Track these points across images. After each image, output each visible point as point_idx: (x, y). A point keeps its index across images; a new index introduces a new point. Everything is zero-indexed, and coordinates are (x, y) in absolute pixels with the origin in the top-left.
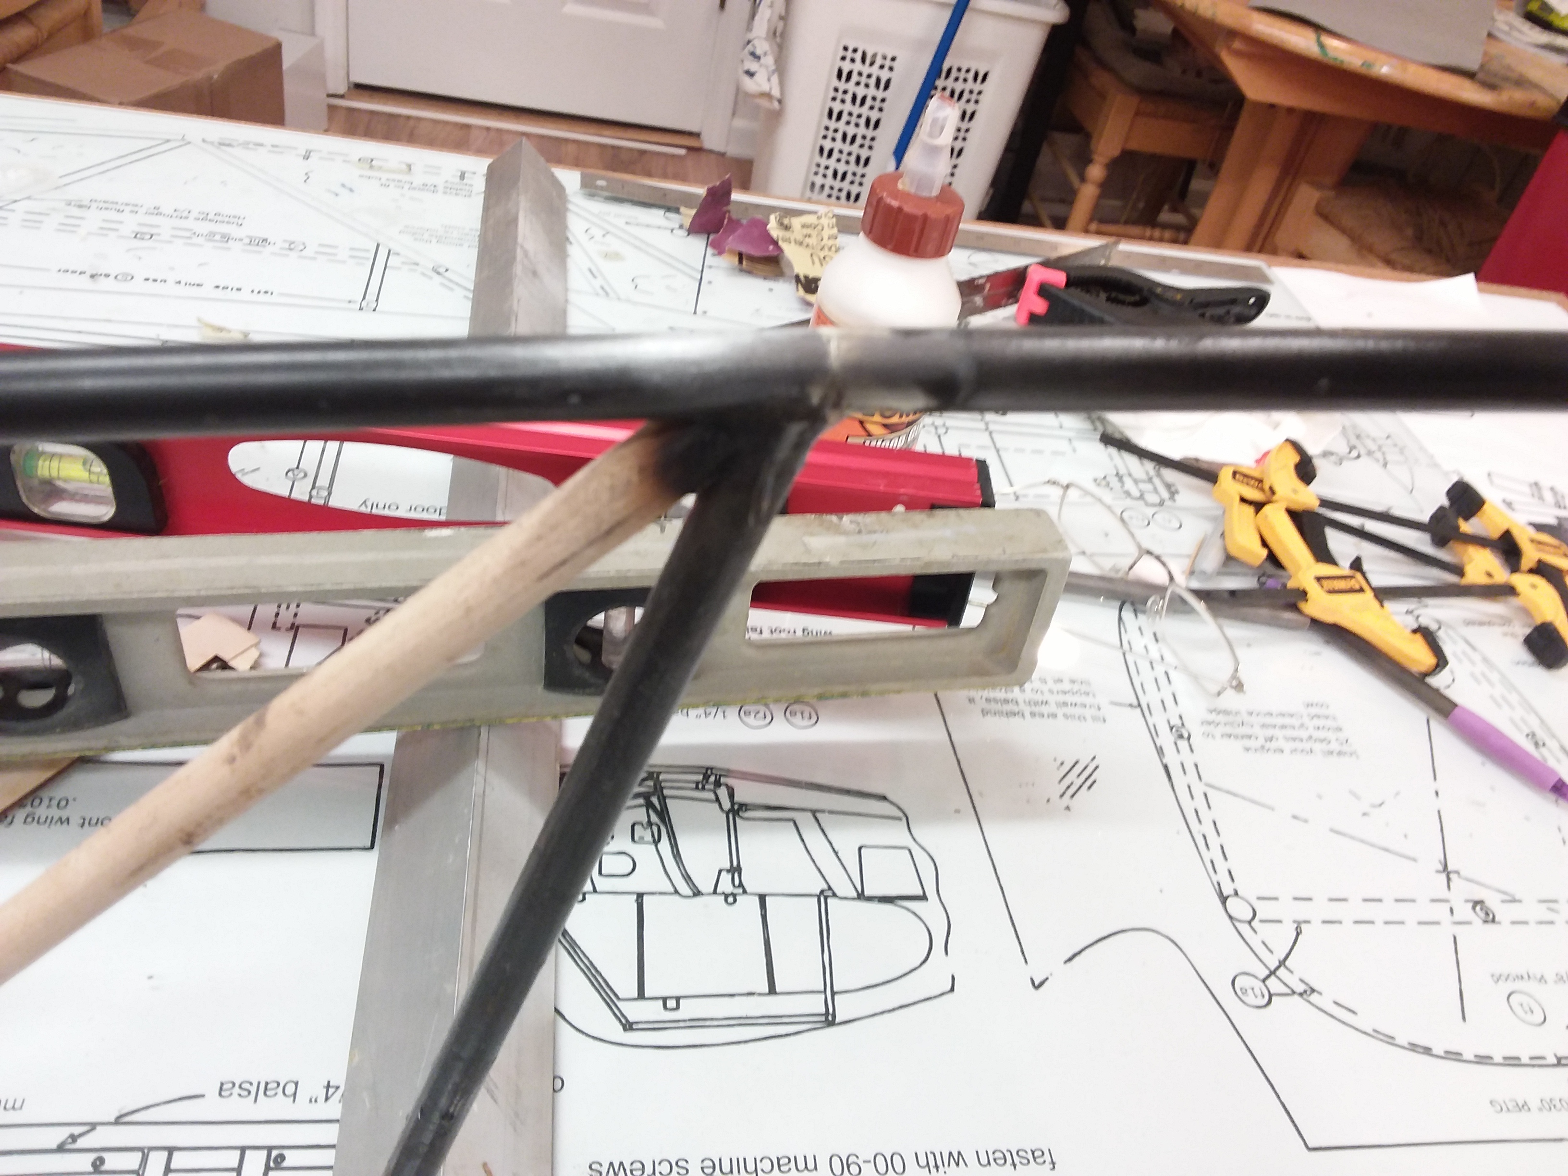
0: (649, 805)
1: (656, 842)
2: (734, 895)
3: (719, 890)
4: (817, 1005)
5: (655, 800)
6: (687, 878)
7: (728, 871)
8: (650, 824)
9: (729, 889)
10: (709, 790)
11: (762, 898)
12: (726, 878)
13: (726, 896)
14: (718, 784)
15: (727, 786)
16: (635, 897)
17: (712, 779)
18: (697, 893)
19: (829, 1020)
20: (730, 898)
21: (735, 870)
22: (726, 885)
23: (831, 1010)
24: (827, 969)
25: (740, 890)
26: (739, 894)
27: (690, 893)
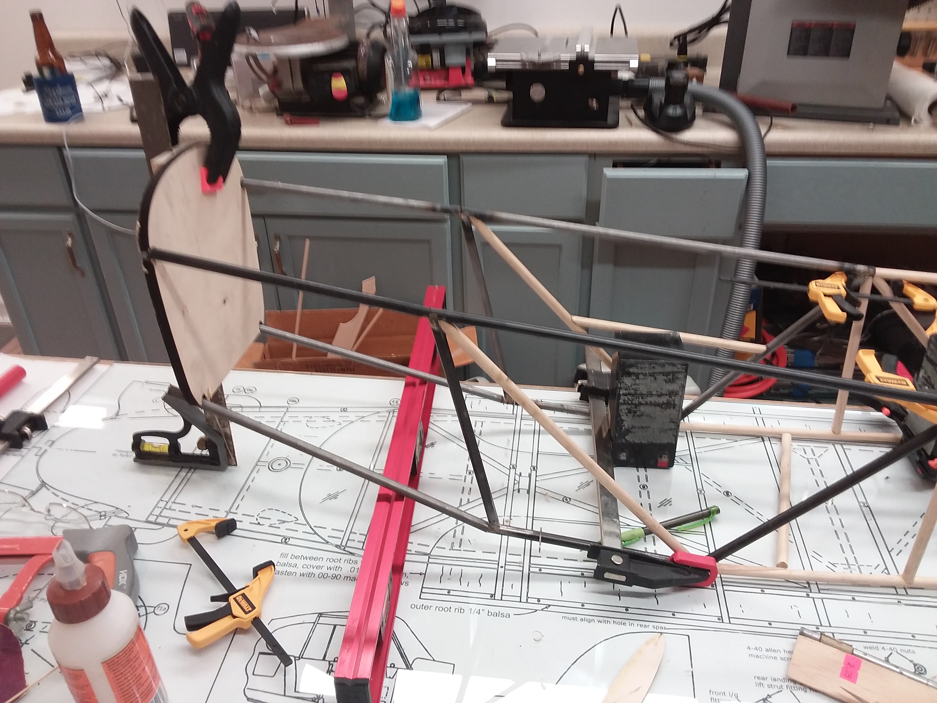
4: (322, 620)
11: (324, 659)
19: (320, 615)
23: (318, 617)
24: (312, 631)
25: (331, 663)
26: (332, 661)
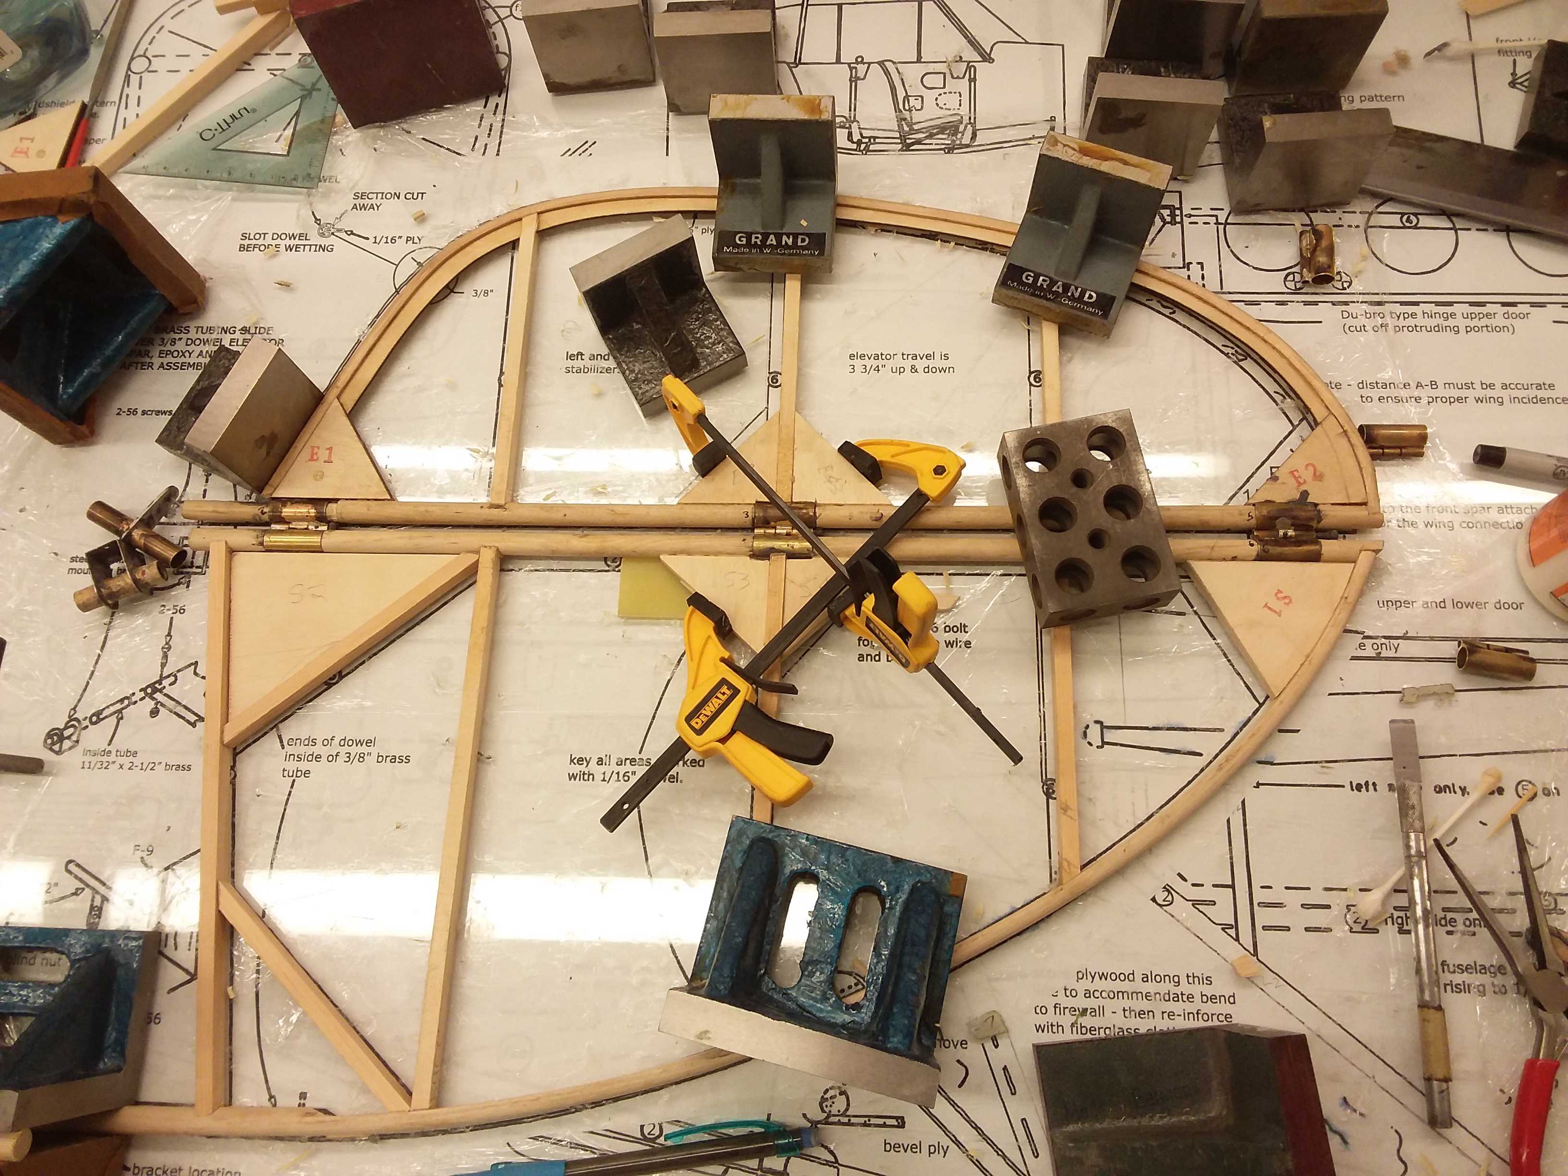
0: (910, 125)
1: (907, 97)
2: (857, 62)
3: (867, 65)
5: (906, 129)
6: (887, 73)
7: (858, 79)
8: (910, 110)
9: (859, 66)
10: (866, 137)
12: (861, 74)
13: (862, 62)
14: (859, 143)
15: (853, 142)
16: (922, 60)
17: (863, 146)
18: (881, 63)
20: (860, 60)
21: (854, 80)
22: (862, 68)
27: (886, 63)
